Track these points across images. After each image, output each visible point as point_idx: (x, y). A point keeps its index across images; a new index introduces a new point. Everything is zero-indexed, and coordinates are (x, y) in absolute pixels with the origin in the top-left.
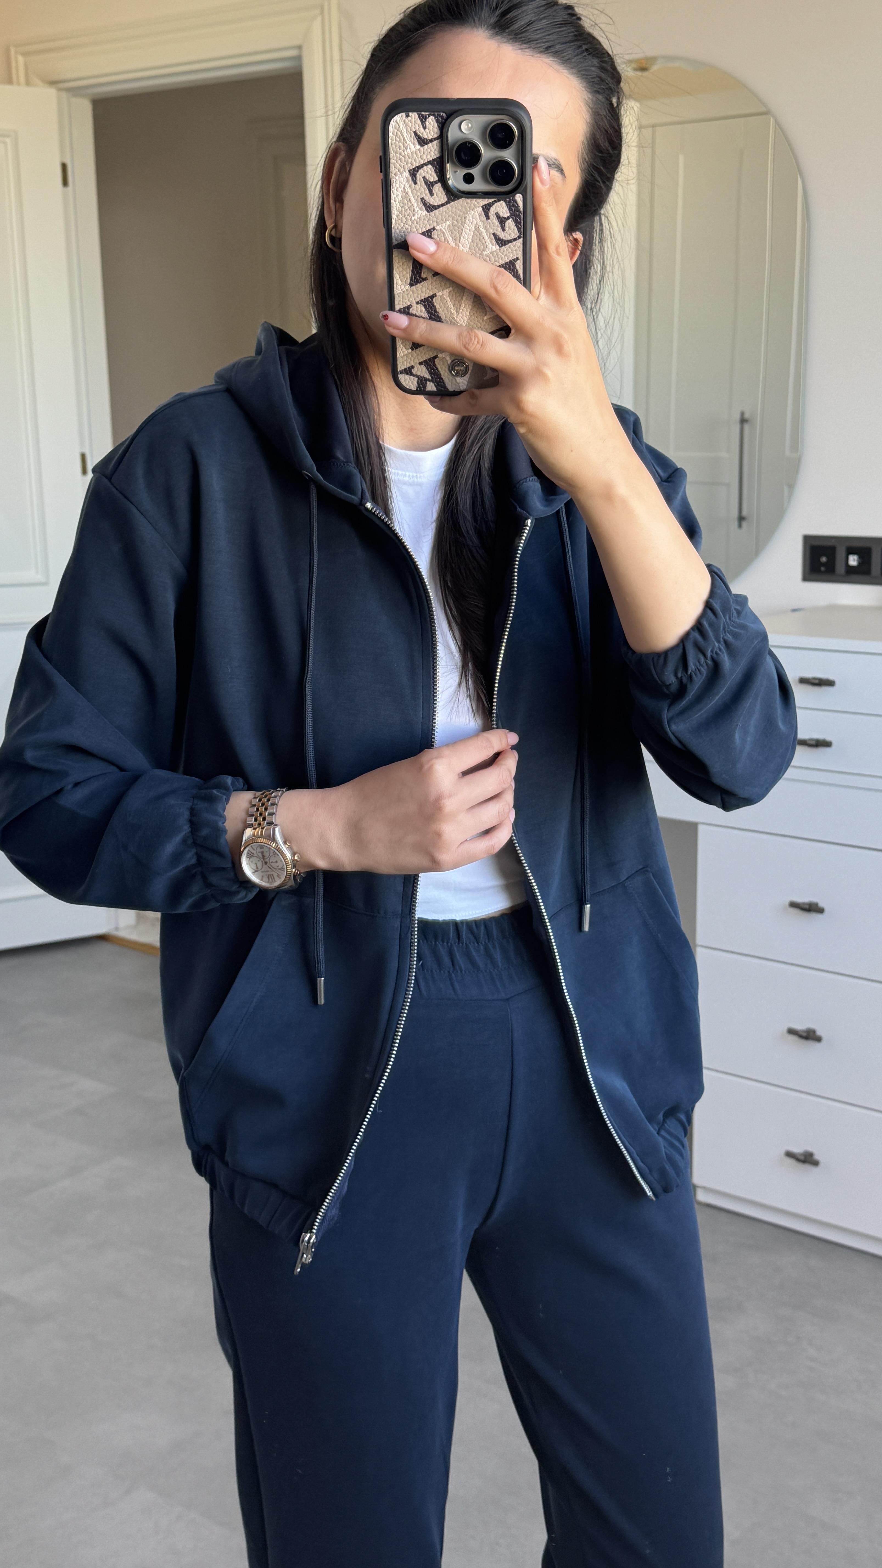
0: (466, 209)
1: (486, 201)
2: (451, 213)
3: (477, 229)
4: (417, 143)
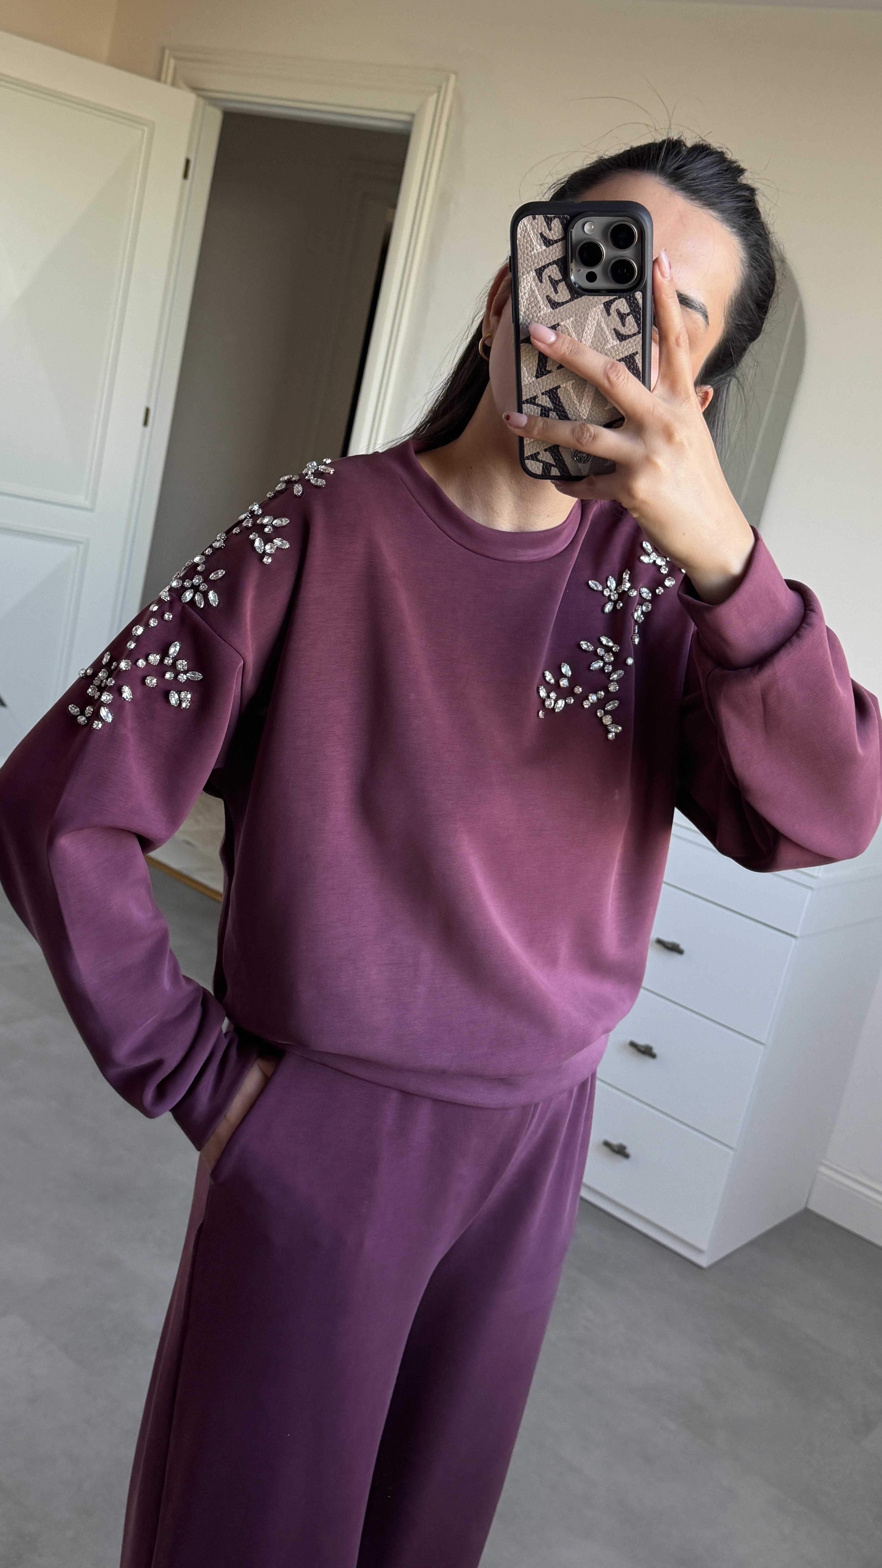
0: (588, 306)
1: (607, 298)
2: (574, 310)
3: (599, 324)
4: (543, 244)
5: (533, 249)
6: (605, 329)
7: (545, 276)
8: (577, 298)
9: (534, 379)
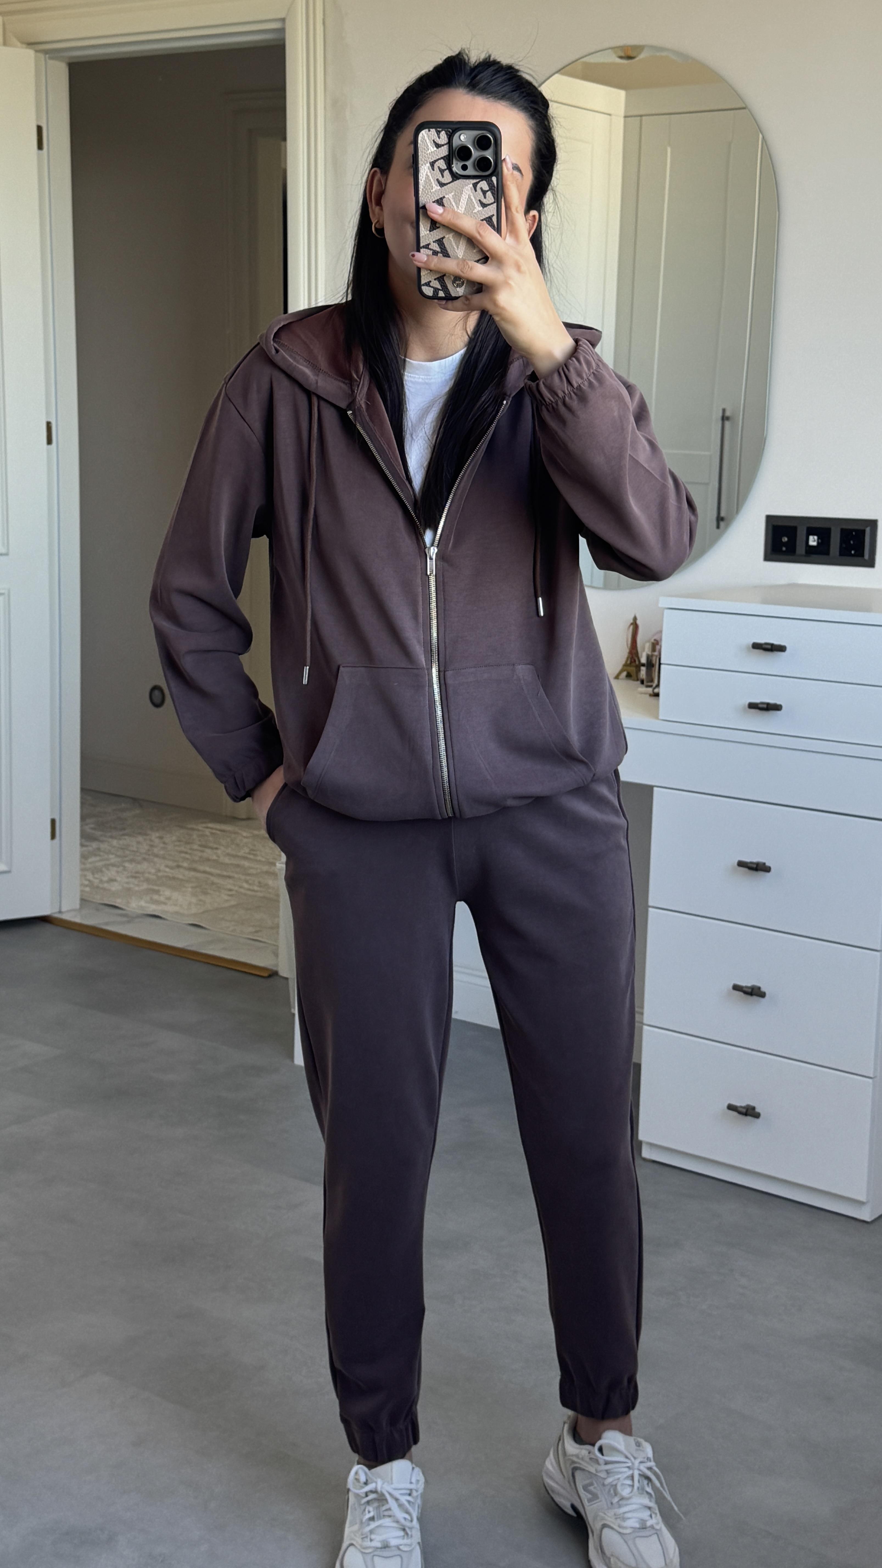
0: (463, 185)
1: (475, 181)
2: (454, 187)
3: (469, 197)
4: (434, 146)
5: (428, 150)
6: (474, 200)
7: (436, 166)
8: (456, 180)
9: (428, 232)
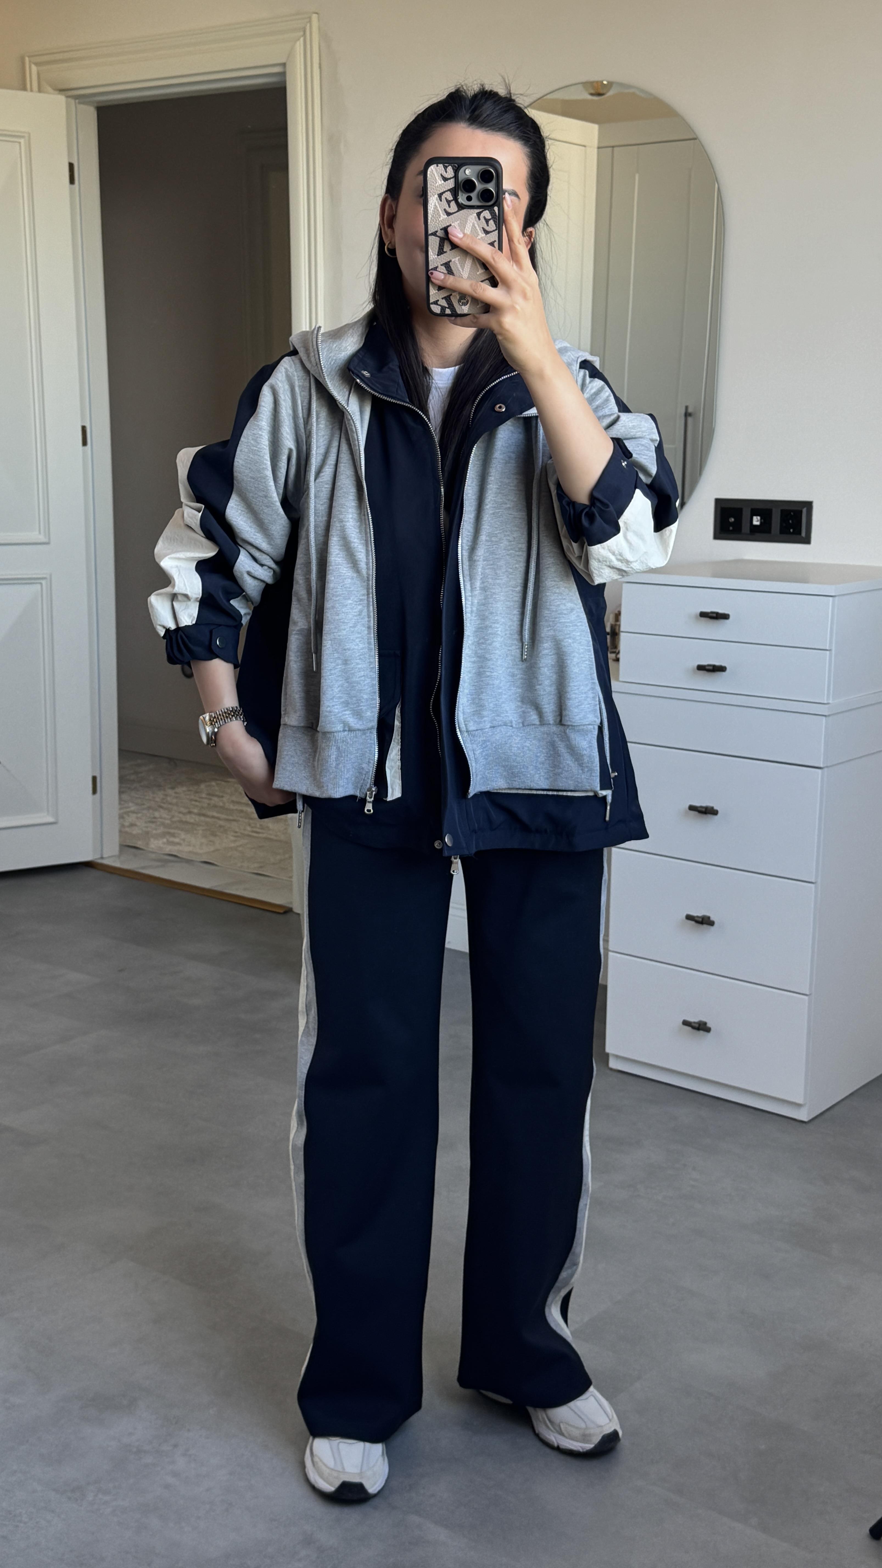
0: (468, 214)
1: (479, 211)
2: (460, 216)
3: (474, 225)
4: (442, 179)
5: (437, 183)
6: (478, 228)
7: (443, 197)
8: (461, 210)
9: (436, 256)
